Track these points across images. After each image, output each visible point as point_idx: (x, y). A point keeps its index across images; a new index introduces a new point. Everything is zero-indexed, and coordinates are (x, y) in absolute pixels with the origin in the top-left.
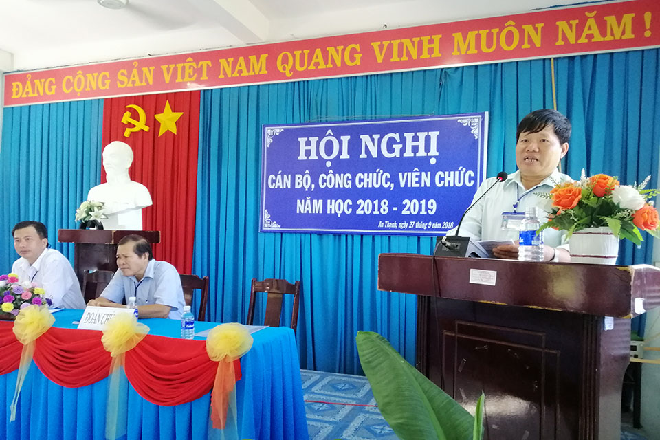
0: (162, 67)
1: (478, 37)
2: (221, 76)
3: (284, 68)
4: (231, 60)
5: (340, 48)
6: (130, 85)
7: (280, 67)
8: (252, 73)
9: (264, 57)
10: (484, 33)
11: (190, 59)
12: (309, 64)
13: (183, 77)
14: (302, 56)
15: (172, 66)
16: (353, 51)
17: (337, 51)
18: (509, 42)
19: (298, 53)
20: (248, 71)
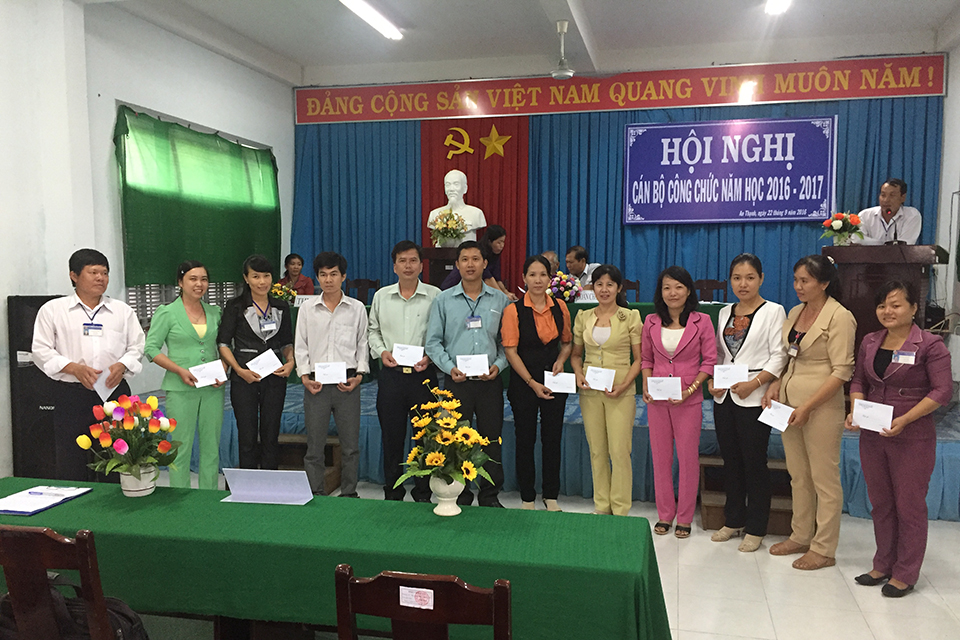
0: (488, 91)
1: (796, 79)
2: (552, 103)
3: (617, 98)
4: (561, 88)
5: (672, 82)
6: (451, 108)
7: (613, 97)
8: (583, 101)
9: (596, 87)
10: (801, 75)
11: (517, 85)
12: (641, 96)
13: (511, 102)
14: (635, 87)
15: (499, 91)
16: (684, 85)
17: (669, 84)
18: (822, 84)
19: (630, 84)
20: (580, 99)
